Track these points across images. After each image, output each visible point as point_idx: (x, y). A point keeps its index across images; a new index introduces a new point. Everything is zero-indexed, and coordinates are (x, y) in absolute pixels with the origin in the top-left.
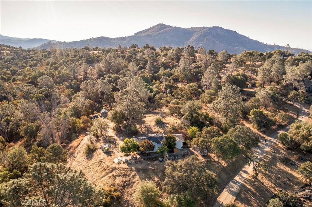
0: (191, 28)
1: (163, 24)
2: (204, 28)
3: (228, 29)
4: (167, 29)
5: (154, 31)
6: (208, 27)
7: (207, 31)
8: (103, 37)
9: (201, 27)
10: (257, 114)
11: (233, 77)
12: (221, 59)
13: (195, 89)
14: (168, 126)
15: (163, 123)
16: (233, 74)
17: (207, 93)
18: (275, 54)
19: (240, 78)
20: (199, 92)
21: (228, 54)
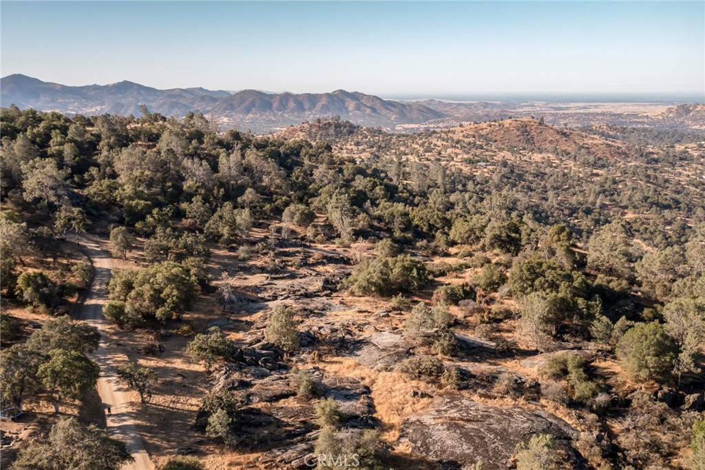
10: (35, 282)
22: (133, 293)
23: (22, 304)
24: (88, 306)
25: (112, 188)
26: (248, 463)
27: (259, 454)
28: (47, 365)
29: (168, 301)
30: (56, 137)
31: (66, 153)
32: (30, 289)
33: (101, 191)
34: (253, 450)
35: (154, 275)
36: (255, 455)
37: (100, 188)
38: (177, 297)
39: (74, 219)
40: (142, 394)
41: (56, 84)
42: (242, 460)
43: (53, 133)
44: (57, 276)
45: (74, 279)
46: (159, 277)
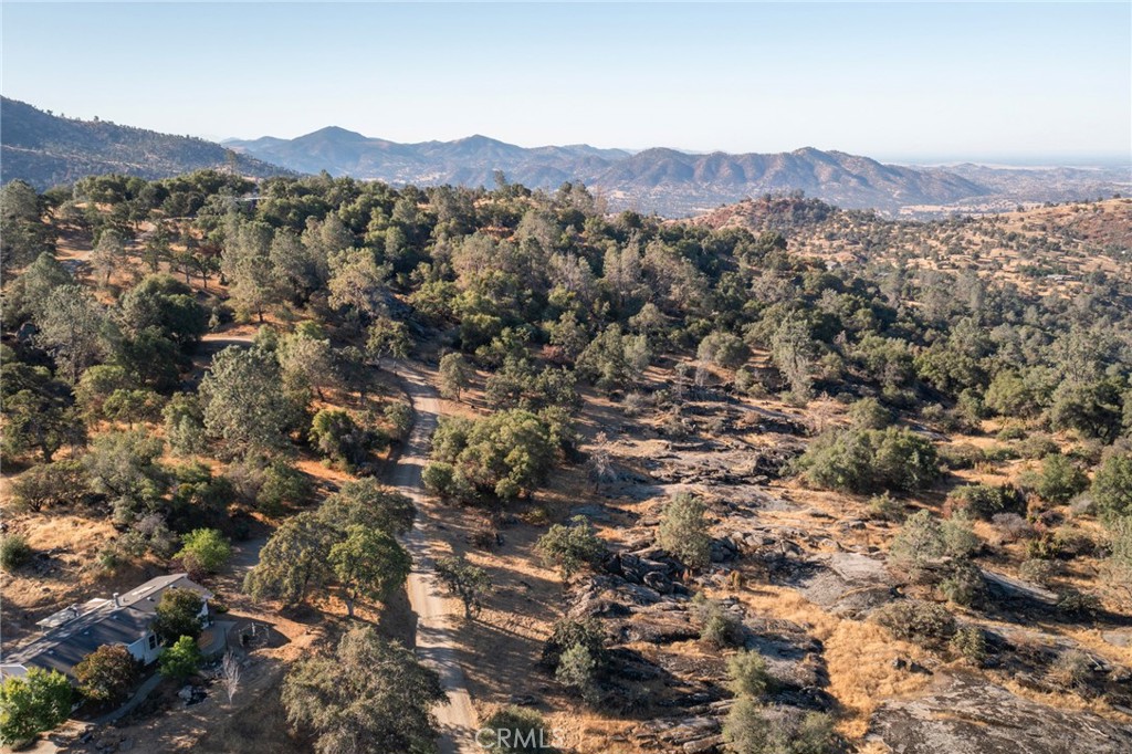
10: (335, 425)
11: (158, 300)
12: (12, 217)
13: (18, 368)
14: (76, 558)
15: (44, 556)
16: (112, 280)
17: (92, 381)
18: (199, 186)
19: (178, 300)
20: (41, 380)
21: (40, 197)
22: (465, 453)
23: (315, 455)
24: (402, 465)
25: (447, 295)
26: (616, 734)
27: (633, 723)
28: (342, 545)
29: (514, 469)
30: (377, 218)
31: (388, 241)
32: (328, 435)
33: (432, 298)
34: (624, 715)
35: (497, 429)
36: (627, 724)
37: (431, 294)
38: (528, 465)
39: (393, 337)
40: (467, 604)
41: (383, 141)
42: (607, 728)
43: (373, 213)
44: (364, 418)
45: (386, 426)
46: (505, 432)
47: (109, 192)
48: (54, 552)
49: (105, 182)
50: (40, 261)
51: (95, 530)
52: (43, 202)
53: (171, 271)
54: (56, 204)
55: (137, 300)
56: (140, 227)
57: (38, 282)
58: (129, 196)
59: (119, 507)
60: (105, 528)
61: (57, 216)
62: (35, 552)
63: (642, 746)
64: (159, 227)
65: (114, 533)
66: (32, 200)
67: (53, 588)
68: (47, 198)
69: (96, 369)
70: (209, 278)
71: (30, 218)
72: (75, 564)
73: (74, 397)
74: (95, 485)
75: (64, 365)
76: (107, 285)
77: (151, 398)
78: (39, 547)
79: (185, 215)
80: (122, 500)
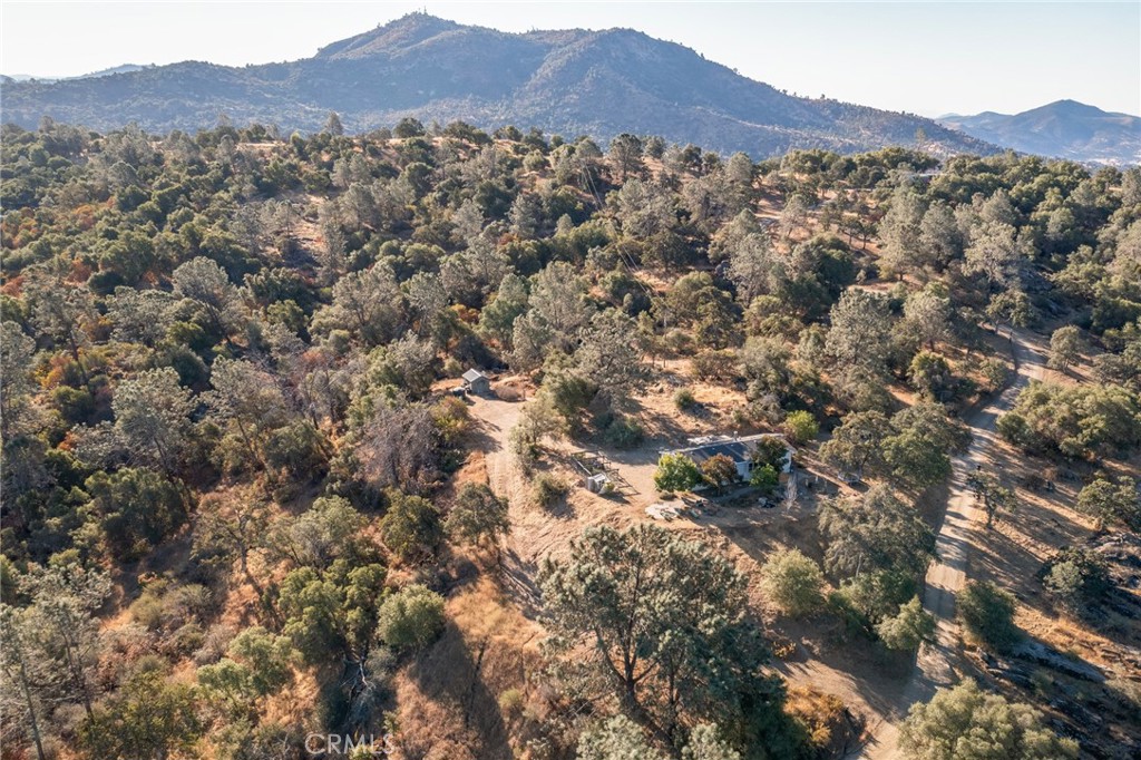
0: (534, 32)
1: (426, 14)
2: (580, 33)
3: (663, 39)
4: (444, 34)
5: (394, 43)
6: (595, 29)
7: (593, 46)
8: (196, 62)
9: (568, 31)
10: (931, 366)
11: (820, 252)
12: (732, 182)
13: (712, 291)
14: (719, 411)
15: (701, 406)
16: (792, 236)
17: (758, 306)
18: (885, 161)
19: (835, 254)
20: (725, 301)
21: (754, 166)
22: (1041, 409)
26: (1083, 641)
27: (1104, 640)
29: (1084, 432)
30: (1052, 196)
31: (1051, 221)
32: (922, 373)
33: (1076, 279)
34: (1102, 633)
35: (1082, 397)
36: (1099, 639)
37: (1076, 274)
38: (1100, 431)
39: (1013, 306)
40: (990, 516)
41: (1125, 115)
42: (1077, 634)
43: (1049, 192)
44: (961, 368)
45: (982, 378)
46: (1088, 401)
47: (809, 164)
48: (707, 405)
49: (807, 156)
50: (742, 215)
51: (734, 398)
52: (756, 171)
53: (838, 231)
54: (765, 172)
55: (803, 250)
56: (826, 195)
57: (738, 231)
58: (824, 168)
59: (752, 385)
60: (741, 398)
61: (764, 183)
62: (696, 403)
63: (1104, 657)
64: (839, 195)
65: (746, 403)
66: (748, 169)
67: (702, 425)
68: (760, 167)
69: (762, 298)
70: (869, 241)
71: (744, 183)
72: (718, 415)
73: (743, 316)
74: (741, 369)
75: (743, 293)
76: (787, 239)
77: (795, 323)
78: (700, 400)
79: (866, 187)
80: (756, 382)
